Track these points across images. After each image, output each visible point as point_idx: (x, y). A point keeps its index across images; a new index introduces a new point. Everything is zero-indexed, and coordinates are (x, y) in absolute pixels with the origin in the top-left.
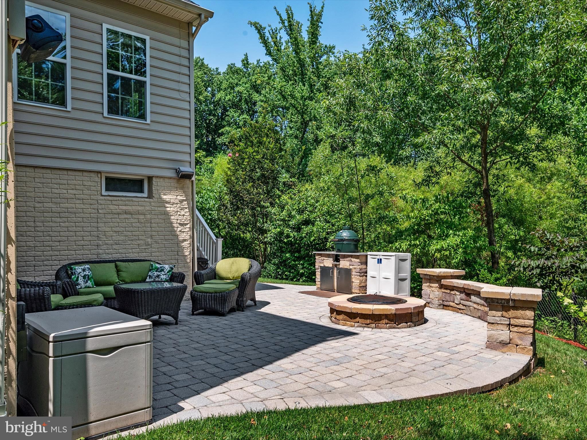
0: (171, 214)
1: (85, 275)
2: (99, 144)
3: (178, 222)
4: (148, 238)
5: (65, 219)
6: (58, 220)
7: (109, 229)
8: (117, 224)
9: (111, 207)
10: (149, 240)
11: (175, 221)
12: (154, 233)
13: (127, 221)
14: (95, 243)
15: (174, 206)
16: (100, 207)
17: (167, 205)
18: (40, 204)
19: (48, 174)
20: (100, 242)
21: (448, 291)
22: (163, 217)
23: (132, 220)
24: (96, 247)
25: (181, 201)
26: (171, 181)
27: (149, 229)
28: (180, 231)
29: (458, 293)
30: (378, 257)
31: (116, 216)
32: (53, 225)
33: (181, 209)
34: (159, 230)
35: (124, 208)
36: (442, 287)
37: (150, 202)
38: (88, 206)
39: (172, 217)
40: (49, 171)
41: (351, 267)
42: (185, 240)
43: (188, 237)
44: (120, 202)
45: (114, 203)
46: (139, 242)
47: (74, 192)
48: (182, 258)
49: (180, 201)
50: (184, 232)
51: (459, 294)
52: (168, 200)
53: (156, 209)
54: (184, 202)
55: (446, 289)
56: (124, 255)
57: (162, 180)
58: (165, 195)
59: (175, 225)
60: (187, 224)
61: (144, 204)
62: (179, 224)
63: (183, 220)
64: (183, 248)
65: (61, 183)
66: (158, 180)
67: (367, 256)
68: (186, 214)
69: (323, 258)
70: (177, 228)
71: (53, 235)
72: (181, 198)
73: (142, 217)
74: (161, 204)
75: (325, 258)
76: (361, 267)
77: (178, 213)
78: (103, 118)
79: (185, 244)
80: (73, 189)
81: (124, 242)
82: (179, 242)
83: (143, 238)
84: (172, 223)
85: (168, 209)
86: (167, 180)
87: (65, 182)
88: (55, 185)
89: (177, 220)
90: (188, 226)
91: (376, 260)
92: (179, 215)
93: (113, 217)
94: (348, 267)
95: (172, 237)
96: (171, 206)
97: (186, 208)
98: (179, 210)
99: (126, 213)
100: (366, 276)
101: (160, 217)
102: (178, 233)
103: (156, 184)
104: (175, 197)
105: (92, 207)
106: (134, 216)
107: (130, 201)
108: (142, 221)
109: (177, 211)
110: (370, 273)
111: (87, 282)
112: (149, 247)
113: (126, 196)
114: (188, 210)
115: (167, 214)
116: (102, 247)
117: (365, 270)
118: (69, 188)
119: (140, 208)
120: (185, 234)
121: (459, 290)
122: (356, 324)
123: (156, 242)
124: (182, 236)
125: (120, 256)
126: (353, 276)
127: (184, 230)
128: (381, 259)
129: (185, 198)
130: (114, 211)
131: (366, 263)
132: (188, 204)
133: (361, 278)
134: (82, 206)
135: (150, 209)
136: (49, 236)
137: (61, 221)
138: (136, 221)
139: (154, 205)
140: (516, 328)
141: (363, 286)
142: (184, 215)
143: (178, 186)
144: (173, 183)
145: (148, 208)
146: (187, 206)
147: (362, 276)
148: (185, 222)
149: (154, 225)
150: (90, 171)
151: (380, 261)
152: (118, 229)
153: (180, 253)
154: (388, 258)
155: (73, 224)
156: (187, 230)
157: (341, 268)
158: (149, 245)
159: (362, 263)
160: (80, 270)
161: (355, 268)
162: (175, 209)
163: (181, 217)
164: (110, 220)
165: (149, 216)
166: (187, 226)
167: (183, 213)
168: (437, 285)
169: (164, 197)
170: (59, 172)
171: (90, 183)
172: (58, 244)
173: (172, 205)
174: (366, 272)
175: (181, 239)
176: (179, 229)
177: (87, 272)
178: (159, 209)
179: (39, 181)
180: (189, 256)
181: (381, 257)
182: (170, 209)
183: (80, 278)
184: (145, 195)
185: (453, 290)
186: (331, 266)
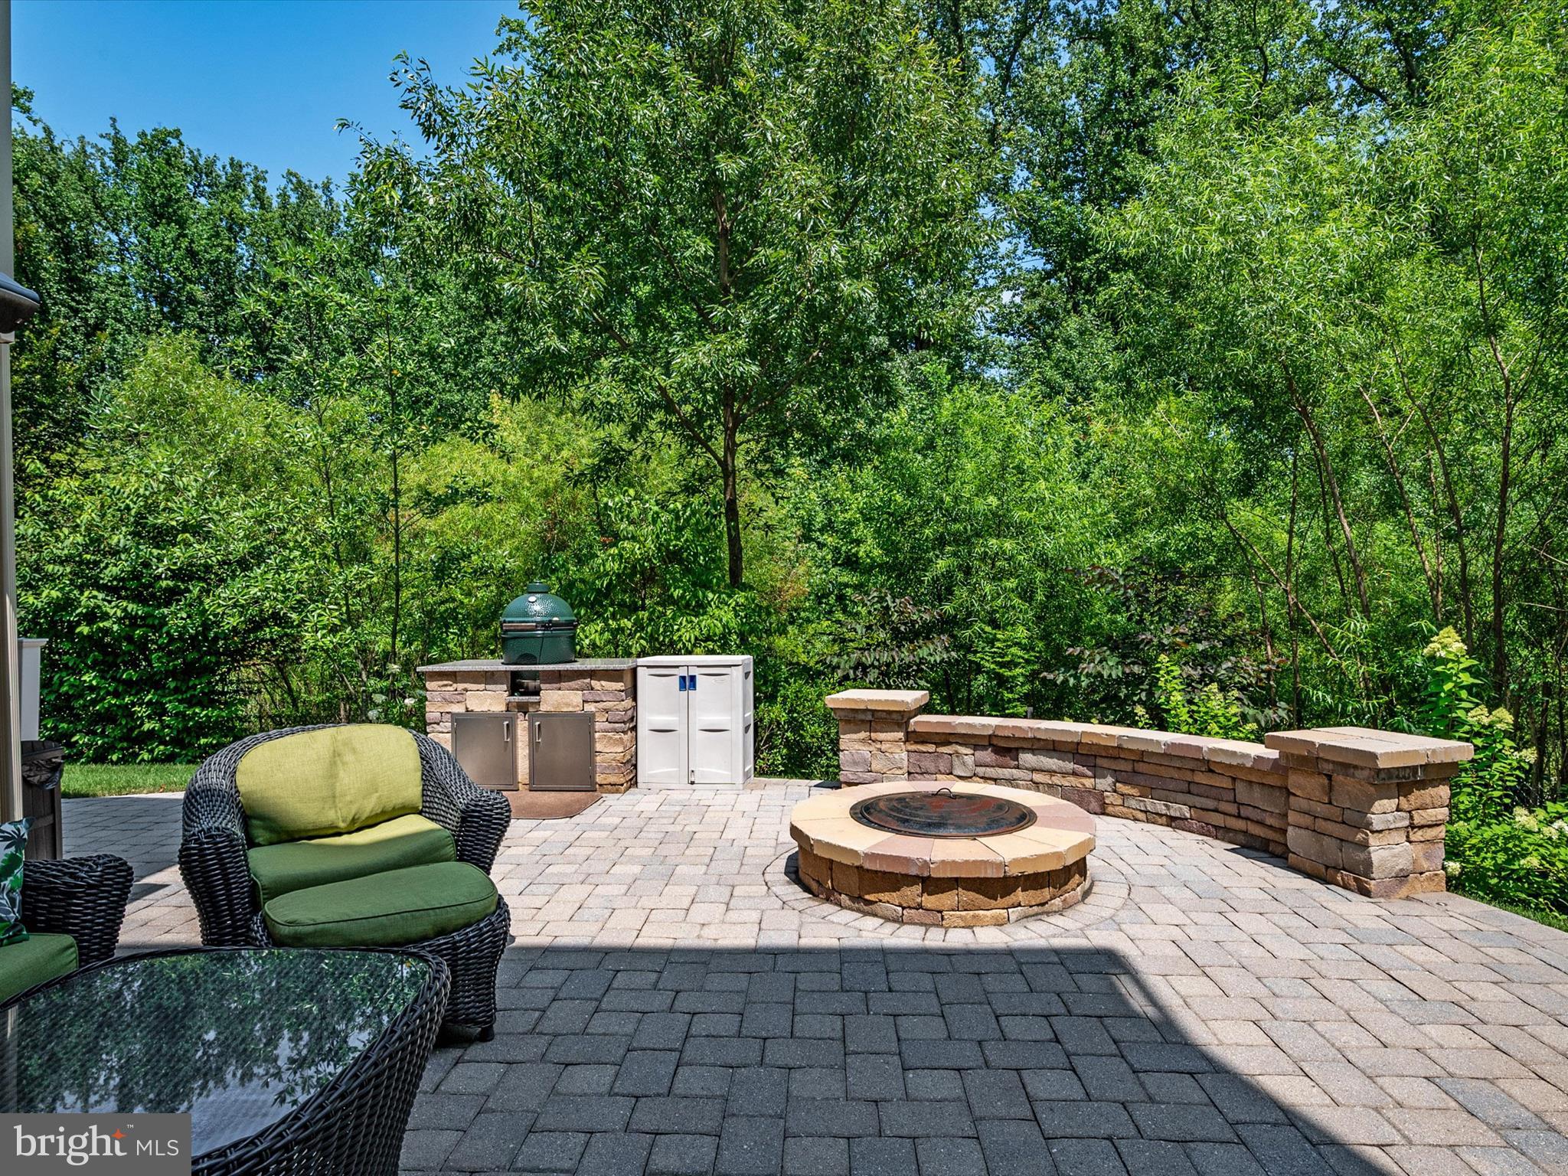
21: (931, 748)
29: (963, 750)
30: (683, 672)
36: (912, 737)
41: (590, 708)
51: (969, 751)
55: (923, 742)
67: (634, 671)
69: (461, 686)
75: (472, 686)
76: (627, 704)
91: (676, 681)
94: (578, 709)
100: (635, 730)
110: (648, 719)
117: (631, 713)
121: (973, 741)
122: (1014, 913)
126: (597, 735)
128: (693, 678)
131: (633, 693)
133: (622, 736)
140: (1420, 833)
141: (629, 762)
147: (624, 731)
151: (689, 683)
154: (716, 672)
157: (549, 714)
159: (627, 693)
161: (602, 711)
168: (901, 735)
174: (635, 719)
181: (693, 671)
185: (948, 743)
186: (499, 707)
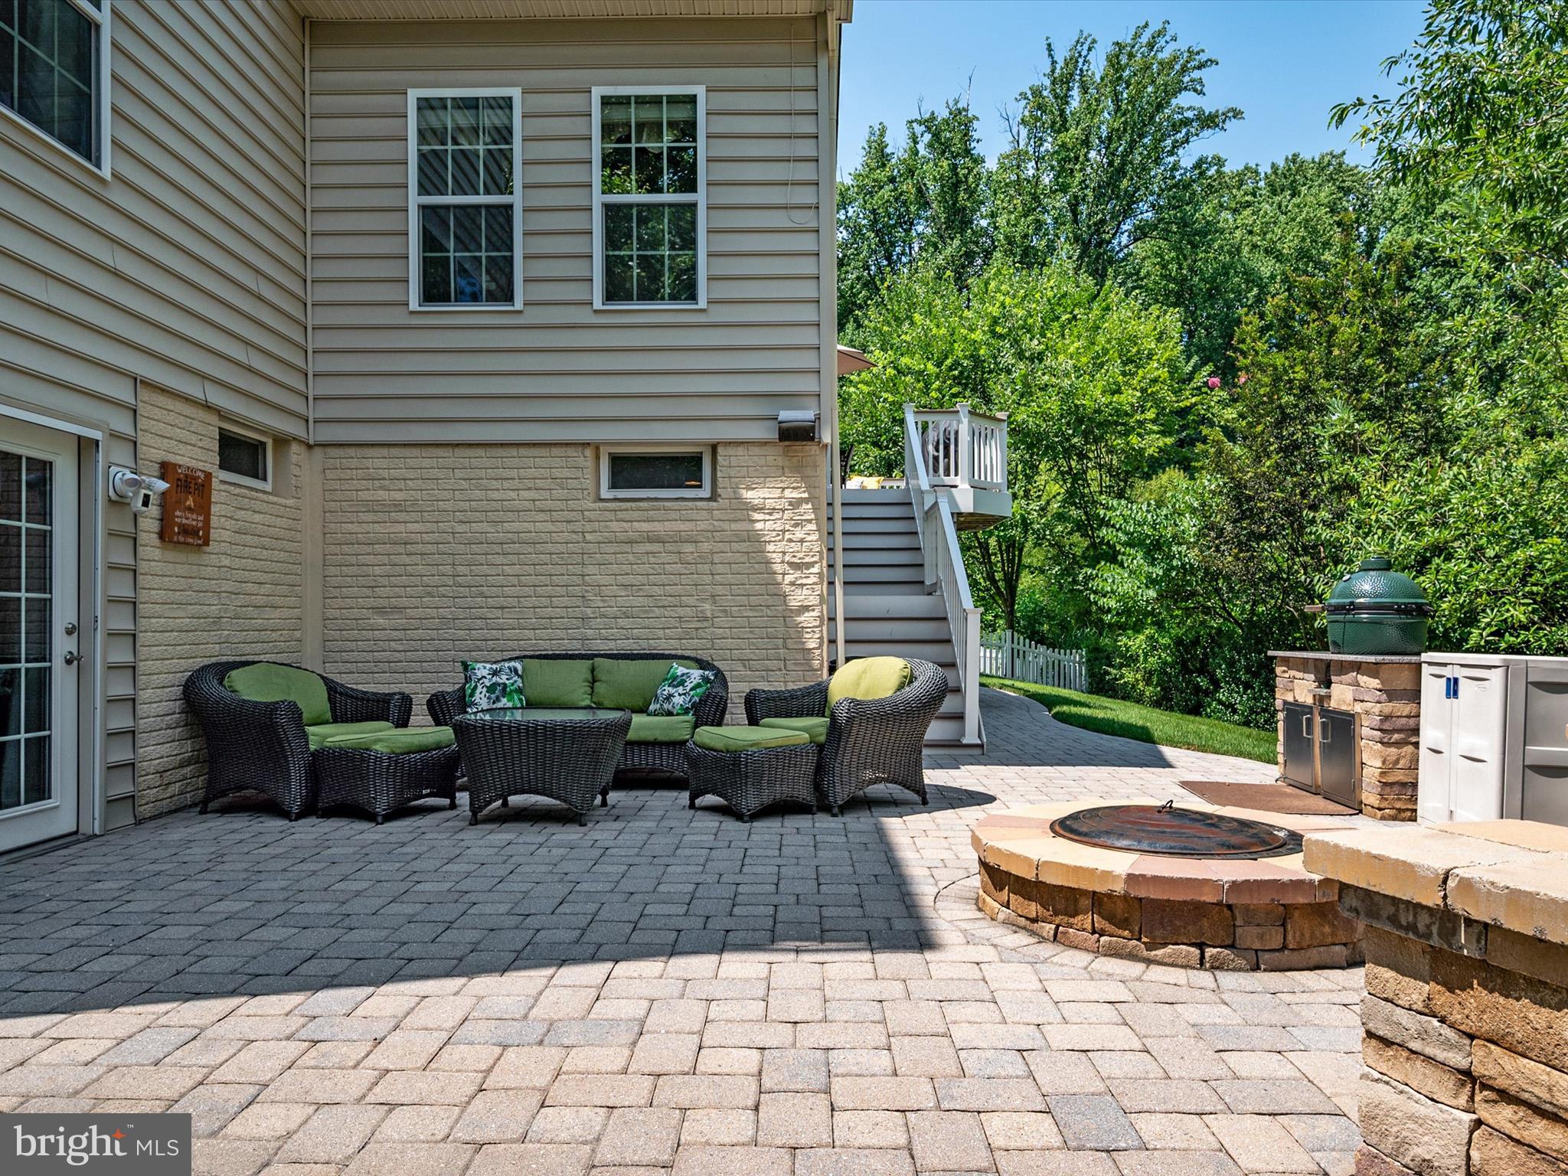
0: (767, 538)
1: (495, 685)
2: (583, 378)
3: (787, 558)
4: (703, 600)
5: (513, 558)
6: (499, 559)
7: (610, 580)
8: (626, 568)
9: (615, 526)
10: (707, 606)
11: (777, 557)
12: (720, 590)
13: (652, 560)
14: (578, 612)
15: (776, 516)
16: (588, 527)
17: (756, 516)
18: (464, 526)
19: (481, 457)
20: (589, 611)
22: (743, 547)
23: (665, 558)
24: (579, 623)
25: (796, 504)
26: (769, 450)
27: (707, 579)
28: (792, 584)
30: (1449, 672)
31: (627, 548)
32: (489, 572)
33: (796, 525)
34: (733, 581)
35: (645, 526)
37: (710, 510)
38: (563, 526)
39: (770, 547)
40: (480, 452)
41: (1358, 708)
42: (806, 608)
43: (814, 600)
44: (636, 515)
45: (620, 515)
46: (681, 611)
47: (533, 494)
48: (799, 656)
49: (790, 504)
50: (802, 585)
52: (756, 502)
53: (726, 526)
54: (805, 506)
56: (644, 644)
57: (740, 450)
58: (749, 488)
59: (778, 568)
60: (812, 564)
61: (694, 515)
62: (790, 564)
63: (800, 555)
64: (800, 630)
65: (504, 475)
66: (731, 451)
67: (1419, 667)
68: (809, 538)
69: (1292, 673)
70: (784, 574)
71: (488, 594)
72: (796, 495)
73: (688, 548)
74: (739, 514)
75: (1299, 675)
76: (1388, 708)
77: (787, 536)
78: (593, 314)
79: (808, 619)
80: (529, 489)
81: (646, 612)
82: (788, 614)
83: (691, 601)
84: (768, 562)
85: (759, 526)
86: (756, 450)
87: (514, 473)
88: (494, 482)
89: (784, 553)
90: (816, 569)
91: (1444, 683)
92: (790, 541)
93: (617, 549)
94: (1350, 709)
95: (770, 601)
96: (767, 517)
97: (809, 521)
98: (787, 527)
99: (650, 540)
100: (1416, 745)
101: (736, 546)
102: (787, 589)
103: (725, 463)
104: (777, 493)
105: (571, 527)
106: (669, 547)
107: (659, 510)
108: (690, 558)
109: (784, 531)
110: (1433, 736)
111: (498, 699)
112: (705, 624)
113: (656, 499)
114: (813, 527)
115: (755, 540)
116: (593, 623)
117: (1412, 722)
118: (521, 486)
119: (682, 526)
120: (805, 592)
122: (1003, 914)
123: (725, 611)
124: (796, 599)
125: (635, 646)
126: (1362, 743)
127: (804, 581)
128: (1456, 680)
129: (806, 495)
130: (621, 536)
131: (1412, 696)
132: (815, 509)
133: (1393, 750)
134: (550, 527)
135: (711, 528)
136: (482, 595)
137: (505, 561)
138: (675, 558)
139: (721, 517)
141: (1404, 785)
142: (802, 541)
143: (787, 463)
144: (774, 456)
145: (702, 525)
146: (813, 516)
147: (1398, 744)
148: (807, 560)
149: (720, 568)
150: (566, 444)
151: (1453, 689)
152: (630, 579)
153: (790, 643)
154: (1474, 675)
155: (530, 569)
156: (813, 579)
157: (1334, 712)
158: (706, 619)
159: (1392, 695)
160: (485, 673)
161: (1367, 713)
162: (778, 526)
163: (795, 547)
164: (611, 558)
165: (705, 547)
166: (812, 570)
167: (799, 534)
169: (749, 495)
170: (501, 452)
171: (566, 473)
172: (498, 613)
173: (770, 514)
174: (1416, 731)
175: (794, 602)
176: (788, 579)
177: (504, 677)
178: (734, 526)
179: (461, 475)
180: (817, 652)
181: (1457, 673)
182: (763, 524)
183: (478, 691)
184: (706, 493)
186: (1310, 700)
